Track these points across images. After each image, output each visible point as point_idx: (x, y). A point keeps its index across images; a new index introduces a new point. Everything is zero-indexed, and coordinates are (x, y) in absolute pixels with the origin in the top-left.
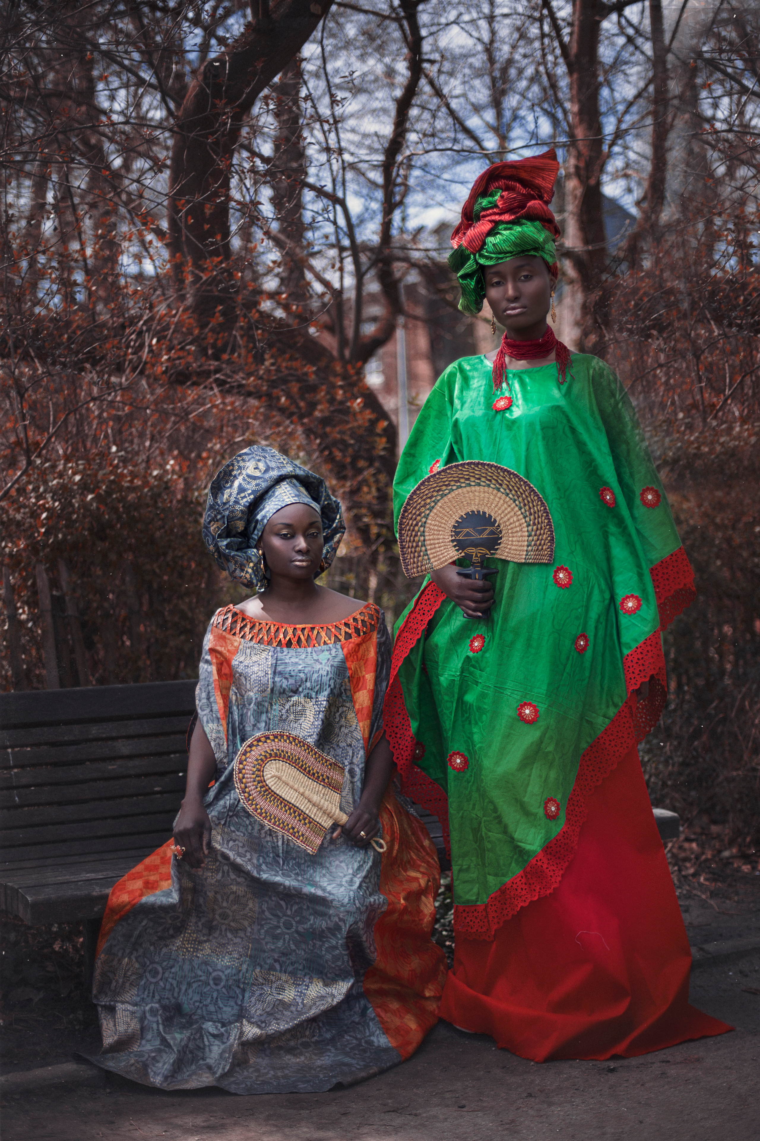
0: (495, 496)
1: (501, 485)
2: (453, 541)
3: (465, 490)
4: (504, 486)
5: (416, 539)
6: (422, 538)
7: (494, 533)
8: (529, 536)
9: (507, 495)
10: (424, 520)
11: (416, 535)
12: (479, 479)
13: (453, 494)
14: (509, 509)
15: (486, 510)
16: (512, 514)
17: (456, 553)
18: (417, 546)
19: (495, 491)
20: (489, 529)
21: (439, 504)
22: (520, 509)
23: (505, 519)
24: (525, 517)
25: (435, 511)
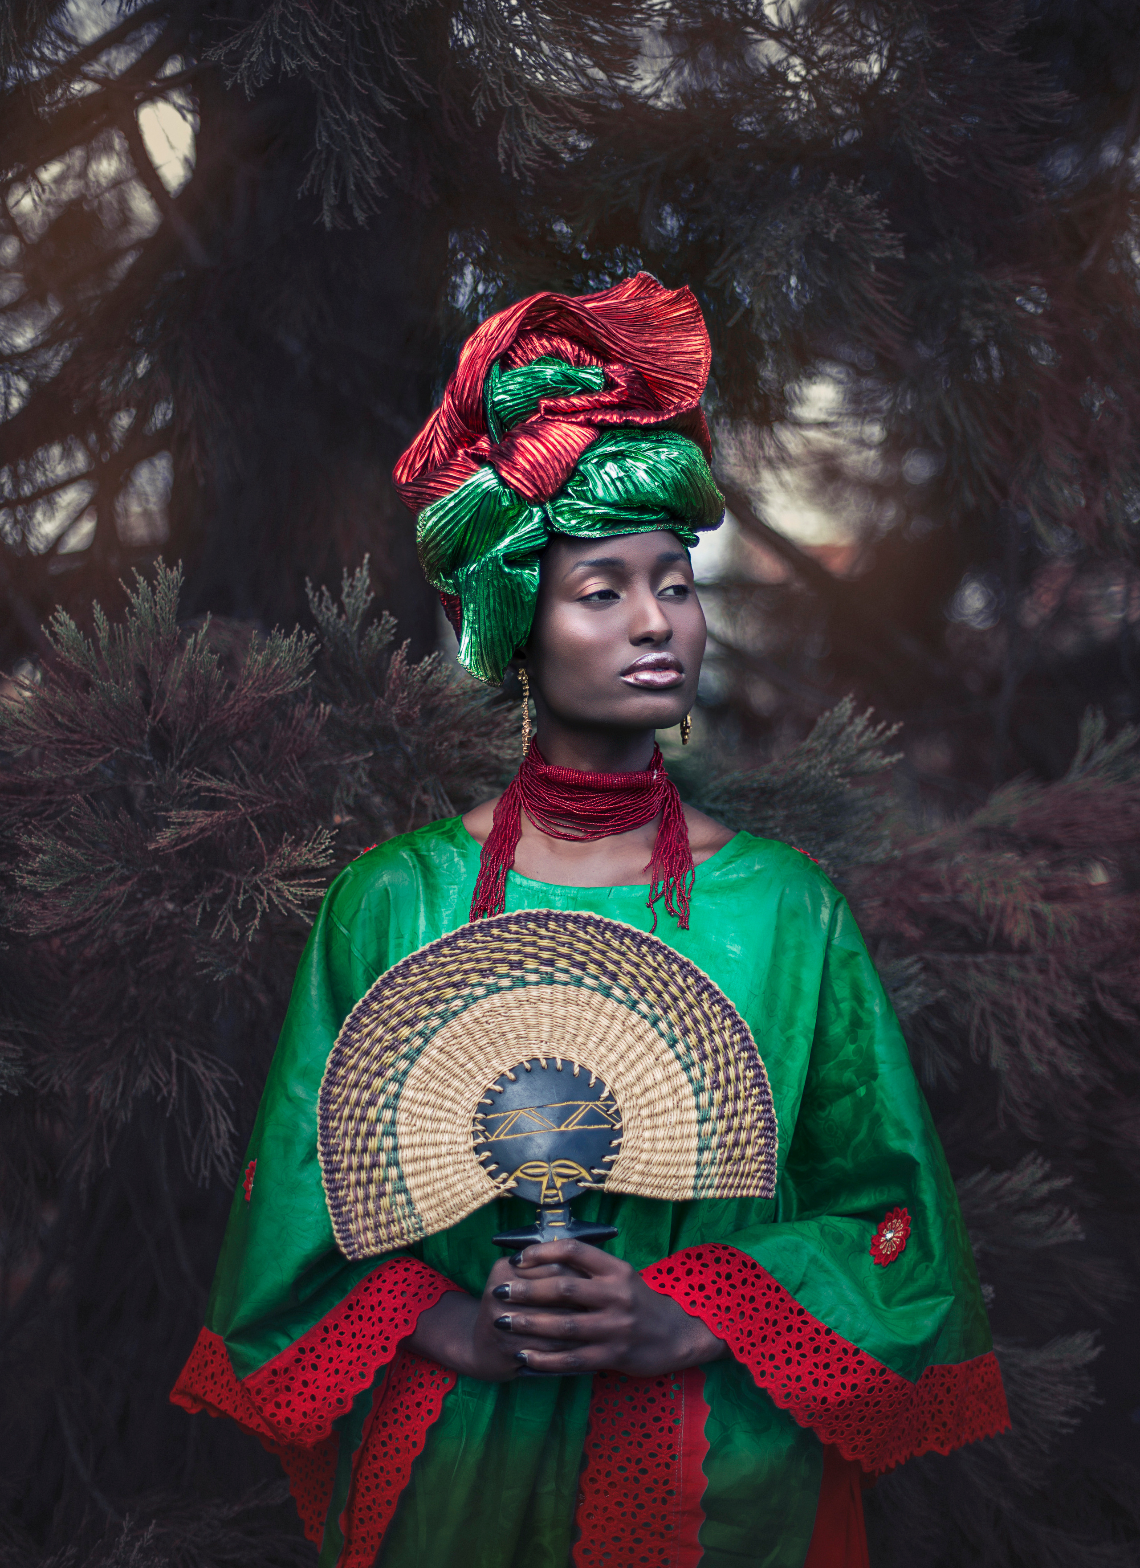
0: (598, 1012)
1: (614, 977)
2: (477, 1150)
3: (509, 996)
4: (625, 981)
5: (373, 1143)
6: (389, 1142)
7: (601, 1120)
8: (701, 1121)
9: (634, 1005)
10: (392, 1088)
11: (370, 1134)
12: (551, 963)
13: (477, 1011)
14: (640, 1048)
15: (573, 1055)
16: (650, 1060)
17: (489, 1183)
18: (375, 1165)
19: (598, 997)
20: (585, 1107)
21: (437, 1041)
22: (673, 1044)
23: (630, 1078)
24: (687, 1068)
25: (423, 1061)
